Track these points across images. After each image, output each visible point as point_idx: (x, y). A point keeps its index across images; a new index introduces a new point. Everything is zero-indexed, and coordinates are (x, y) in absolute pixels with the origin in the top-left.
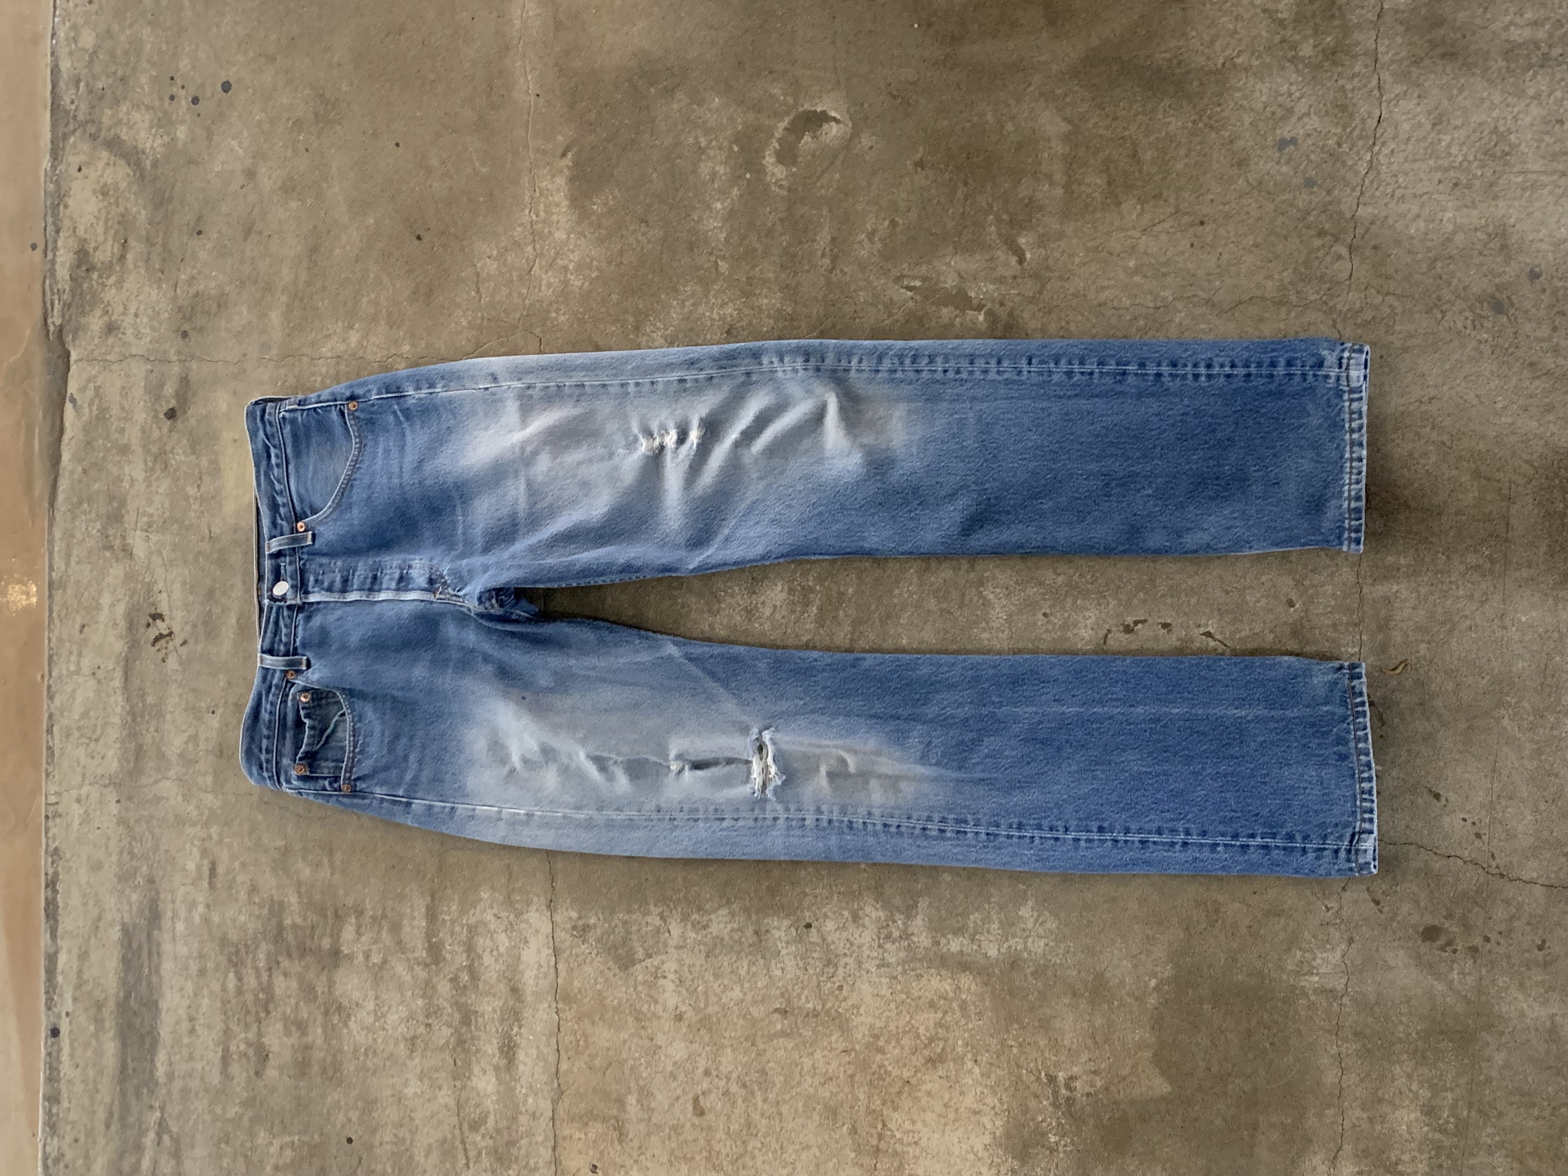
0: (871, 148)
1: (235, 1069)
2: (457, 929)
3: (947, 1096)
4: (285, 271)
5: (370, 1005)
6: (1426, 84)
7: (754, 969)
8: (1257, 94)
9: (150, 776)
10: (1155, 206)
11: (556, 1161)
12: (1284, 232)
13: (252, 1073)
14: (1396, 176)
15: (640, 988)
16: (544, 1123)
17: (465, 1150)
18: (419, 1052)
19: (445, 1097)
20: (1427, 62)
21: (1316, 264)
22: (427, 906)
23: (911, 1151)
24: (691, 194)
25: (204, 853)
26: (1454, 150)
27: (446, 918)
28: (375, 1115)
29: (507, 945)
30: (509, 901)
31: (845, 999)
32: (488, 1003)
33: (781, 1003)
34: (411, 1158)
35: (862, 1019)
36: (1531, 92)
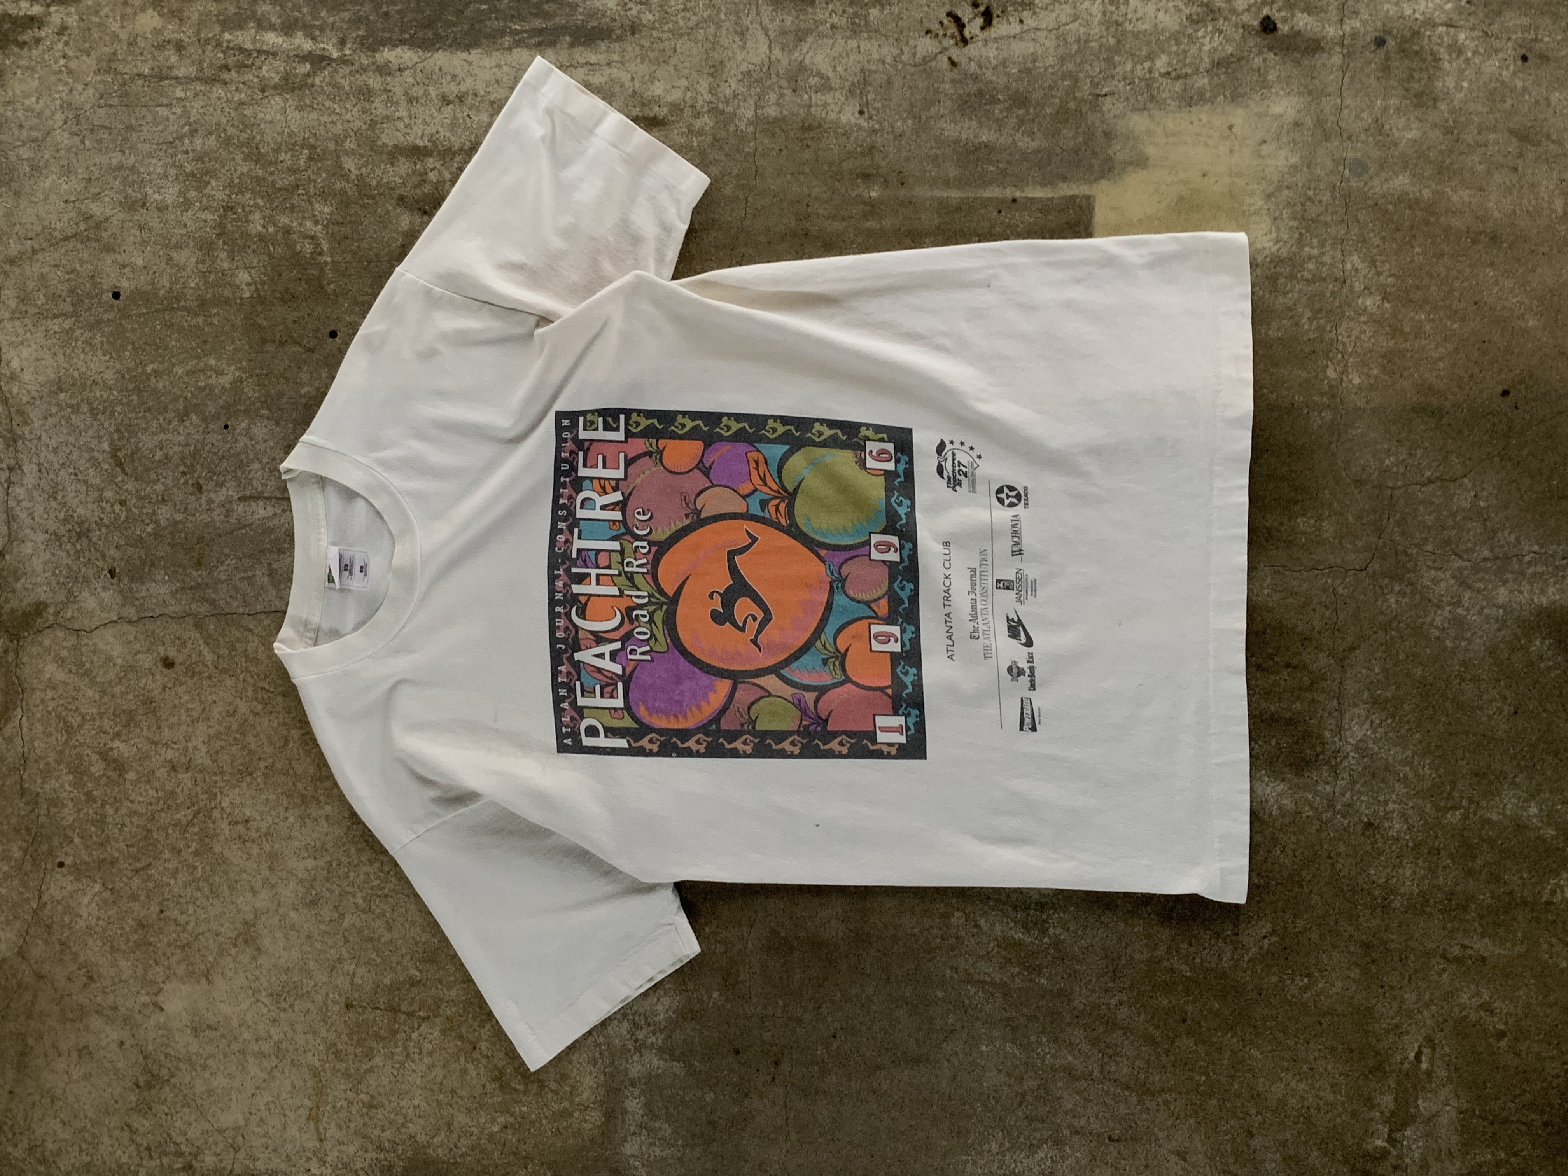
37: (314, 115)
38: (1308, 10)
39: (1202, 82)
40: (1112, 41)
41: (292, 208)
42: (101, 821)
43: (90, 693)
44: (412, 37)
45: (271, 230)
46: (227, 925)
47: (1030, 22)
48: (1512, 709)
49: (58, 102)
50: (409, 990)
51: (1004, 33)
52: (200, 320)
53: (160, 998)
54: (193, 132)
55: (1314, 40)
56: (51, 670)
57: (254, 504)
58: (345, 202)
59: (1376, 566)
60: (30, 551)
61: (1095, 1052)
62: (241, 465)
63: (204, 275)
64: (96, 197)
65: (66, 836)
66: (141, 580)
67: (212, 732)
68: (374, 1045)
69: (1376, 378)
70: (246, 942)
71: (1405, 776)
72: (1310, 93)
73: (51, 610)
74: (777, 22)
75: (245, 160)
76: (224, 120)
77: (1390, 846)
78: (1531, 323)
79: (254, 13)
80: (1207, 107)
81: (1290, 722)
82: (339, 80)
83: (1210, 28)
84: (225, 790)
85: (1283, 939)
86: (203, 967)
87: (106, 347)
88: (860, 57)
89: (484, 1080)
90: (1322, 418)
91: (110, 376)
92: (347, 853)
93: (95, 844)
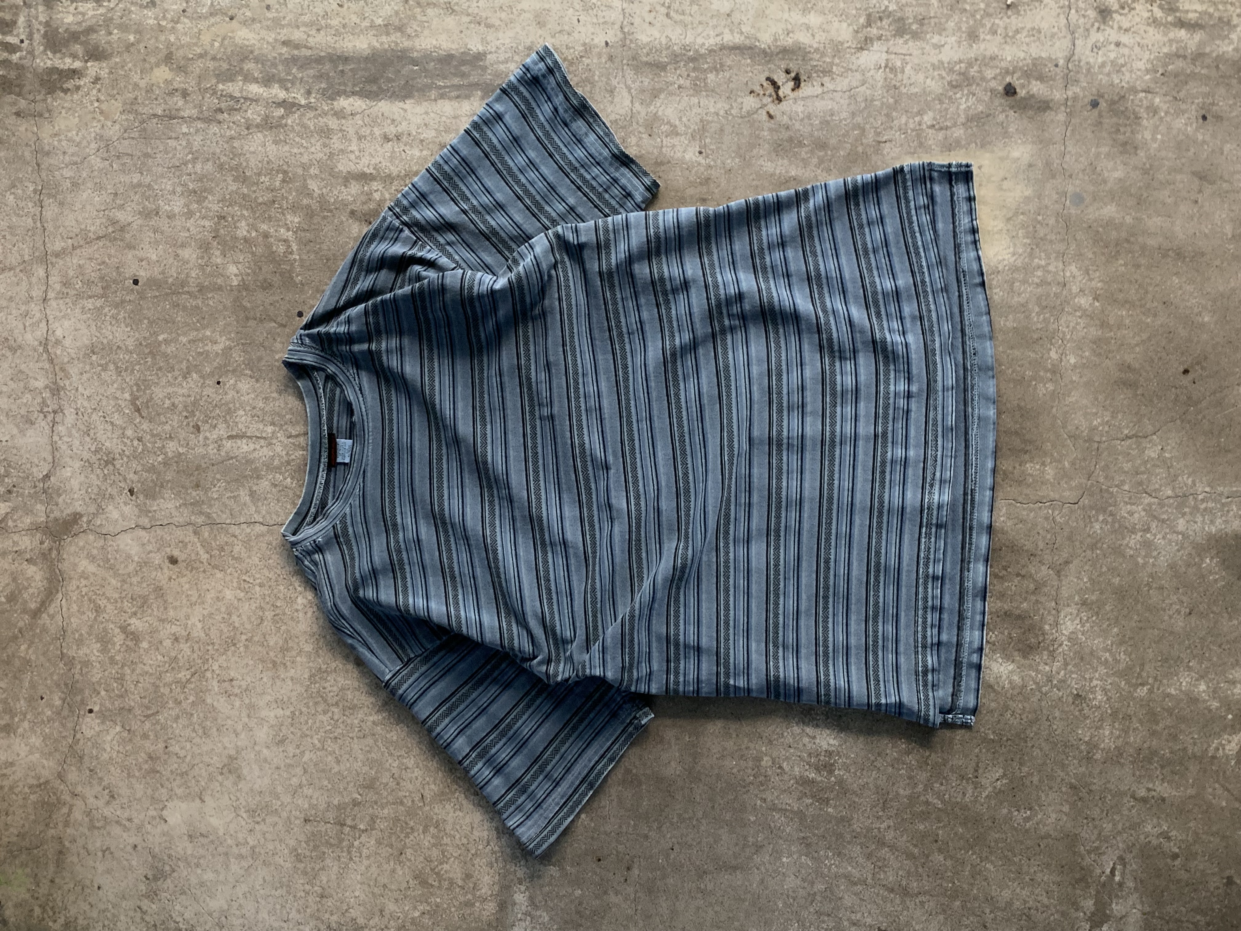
1: (354, 188)
9: (634, 82)
24: (1215, 659)
37: (287, 148)
38: (1041, 78)
39: (958, 132)
40: (891, 101)
41: (270, 217)
42: (121, 679)
43: (114, 582)
44: (361, 90)
46: (215, 758)
47: (829, 86)
48: (1188, 610)
49: (93, 135)
51: (810, 94)
52: (199, 302)
53: (165, 813)
54: (195, 160)
55: (1044, 102)
56: (84, 565)
57: (239, 442)
58: (310, 214)
59: (1085, 501)
60: (69, 474)
61: (869, 863)
62: (229, 412)
63: (202, 267)
64: (121, 207)
65: (95, 690)
66: (154, 498)
67: (206, 612)
70: (230, 772)
71: (1106, 659)
72: (1041, 142)
73: (85, 519)
74: (638, 84)
75: (234, 181)
76: (218, 151)
78: (1206, 319)
79: (242, 69)
81: (1019, 617)
82: (305, 121)
83: (966, 92)
84: (215, 657)
85: (1011, 781)
86: (197, 789)
87: (128, 321)
88: (700, 111)
89: (408, 878)
90: (1047, 389)
91: (130, 343)
92: (307, 705)
93: (117, 696)
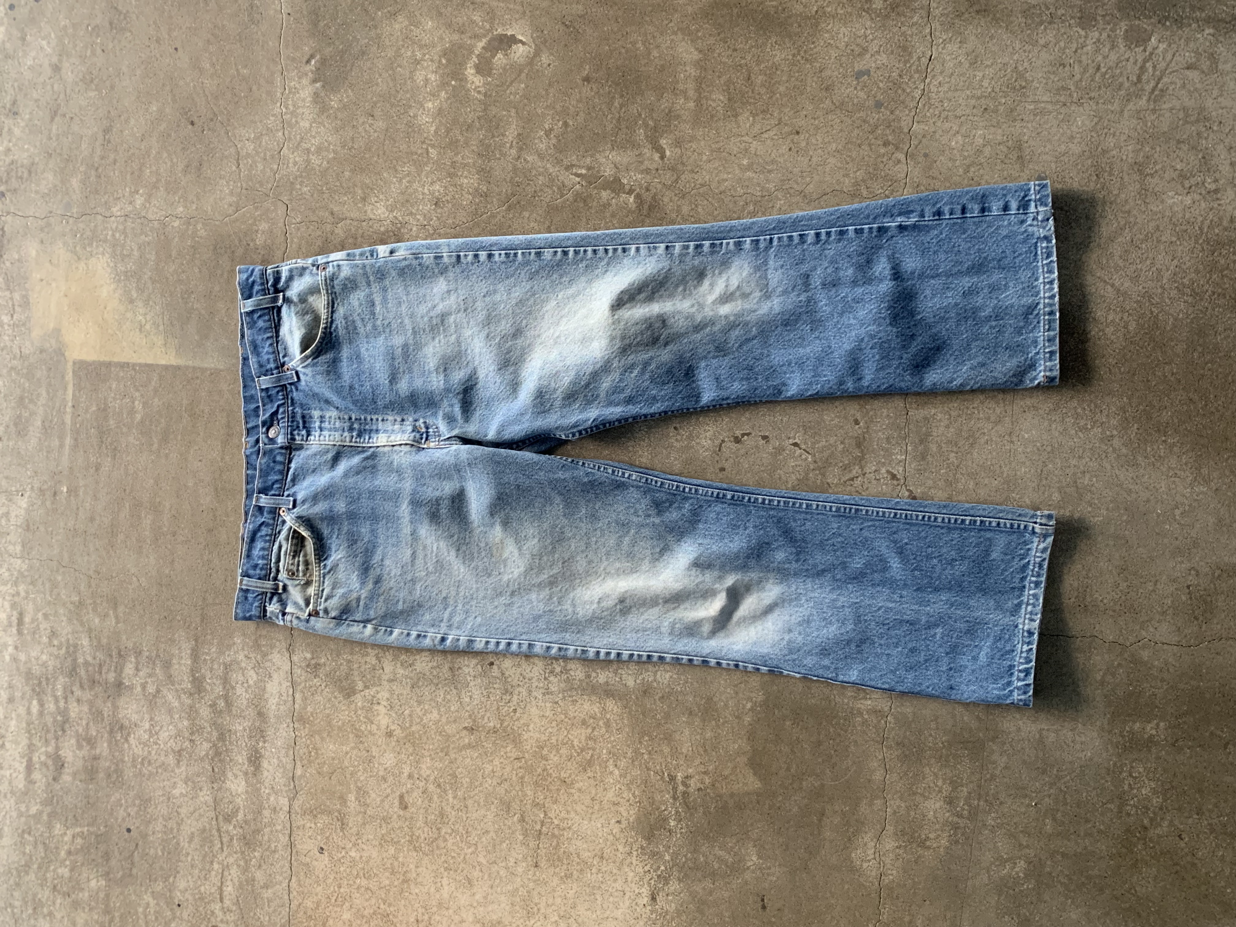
0: (549, 65)
2: (216, 666)
3: (593, 792)
4: (84, 146)
5: (147, 726)
6: (966, 32)
7: (448, 697)
8: (841, 35)
10: (763, 119)
11: (291, 845)
12: (859, 142)
13: (51, 778)
14: (941, 101)
15: (359, 712)
16: (283, 816)
17: (220, 836)
18: (185, 762)
19: (205, 796)
20: (966, 16)
21: (882, 165)
22: (193, 650)
23: (565, 834)
25: (13, 606)
26: (985, 83)
27: (207, 657)
28: (150, 810)
29: (255, 678)
30: (257, 646)
31: (518, 719)
32: (240, 723)
33: (469, 723)
34: (178, 844)
35: (531, 734)
36: (1042, 42)
45: (68, 863)
50: (527, 824)
68: (562, 850)
69: (179, 198)
77: (450, 192)
80: (30, 293)
